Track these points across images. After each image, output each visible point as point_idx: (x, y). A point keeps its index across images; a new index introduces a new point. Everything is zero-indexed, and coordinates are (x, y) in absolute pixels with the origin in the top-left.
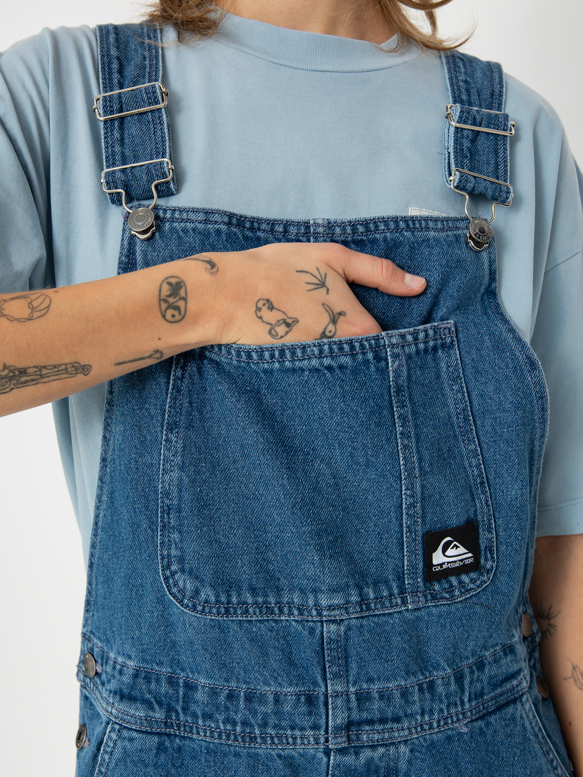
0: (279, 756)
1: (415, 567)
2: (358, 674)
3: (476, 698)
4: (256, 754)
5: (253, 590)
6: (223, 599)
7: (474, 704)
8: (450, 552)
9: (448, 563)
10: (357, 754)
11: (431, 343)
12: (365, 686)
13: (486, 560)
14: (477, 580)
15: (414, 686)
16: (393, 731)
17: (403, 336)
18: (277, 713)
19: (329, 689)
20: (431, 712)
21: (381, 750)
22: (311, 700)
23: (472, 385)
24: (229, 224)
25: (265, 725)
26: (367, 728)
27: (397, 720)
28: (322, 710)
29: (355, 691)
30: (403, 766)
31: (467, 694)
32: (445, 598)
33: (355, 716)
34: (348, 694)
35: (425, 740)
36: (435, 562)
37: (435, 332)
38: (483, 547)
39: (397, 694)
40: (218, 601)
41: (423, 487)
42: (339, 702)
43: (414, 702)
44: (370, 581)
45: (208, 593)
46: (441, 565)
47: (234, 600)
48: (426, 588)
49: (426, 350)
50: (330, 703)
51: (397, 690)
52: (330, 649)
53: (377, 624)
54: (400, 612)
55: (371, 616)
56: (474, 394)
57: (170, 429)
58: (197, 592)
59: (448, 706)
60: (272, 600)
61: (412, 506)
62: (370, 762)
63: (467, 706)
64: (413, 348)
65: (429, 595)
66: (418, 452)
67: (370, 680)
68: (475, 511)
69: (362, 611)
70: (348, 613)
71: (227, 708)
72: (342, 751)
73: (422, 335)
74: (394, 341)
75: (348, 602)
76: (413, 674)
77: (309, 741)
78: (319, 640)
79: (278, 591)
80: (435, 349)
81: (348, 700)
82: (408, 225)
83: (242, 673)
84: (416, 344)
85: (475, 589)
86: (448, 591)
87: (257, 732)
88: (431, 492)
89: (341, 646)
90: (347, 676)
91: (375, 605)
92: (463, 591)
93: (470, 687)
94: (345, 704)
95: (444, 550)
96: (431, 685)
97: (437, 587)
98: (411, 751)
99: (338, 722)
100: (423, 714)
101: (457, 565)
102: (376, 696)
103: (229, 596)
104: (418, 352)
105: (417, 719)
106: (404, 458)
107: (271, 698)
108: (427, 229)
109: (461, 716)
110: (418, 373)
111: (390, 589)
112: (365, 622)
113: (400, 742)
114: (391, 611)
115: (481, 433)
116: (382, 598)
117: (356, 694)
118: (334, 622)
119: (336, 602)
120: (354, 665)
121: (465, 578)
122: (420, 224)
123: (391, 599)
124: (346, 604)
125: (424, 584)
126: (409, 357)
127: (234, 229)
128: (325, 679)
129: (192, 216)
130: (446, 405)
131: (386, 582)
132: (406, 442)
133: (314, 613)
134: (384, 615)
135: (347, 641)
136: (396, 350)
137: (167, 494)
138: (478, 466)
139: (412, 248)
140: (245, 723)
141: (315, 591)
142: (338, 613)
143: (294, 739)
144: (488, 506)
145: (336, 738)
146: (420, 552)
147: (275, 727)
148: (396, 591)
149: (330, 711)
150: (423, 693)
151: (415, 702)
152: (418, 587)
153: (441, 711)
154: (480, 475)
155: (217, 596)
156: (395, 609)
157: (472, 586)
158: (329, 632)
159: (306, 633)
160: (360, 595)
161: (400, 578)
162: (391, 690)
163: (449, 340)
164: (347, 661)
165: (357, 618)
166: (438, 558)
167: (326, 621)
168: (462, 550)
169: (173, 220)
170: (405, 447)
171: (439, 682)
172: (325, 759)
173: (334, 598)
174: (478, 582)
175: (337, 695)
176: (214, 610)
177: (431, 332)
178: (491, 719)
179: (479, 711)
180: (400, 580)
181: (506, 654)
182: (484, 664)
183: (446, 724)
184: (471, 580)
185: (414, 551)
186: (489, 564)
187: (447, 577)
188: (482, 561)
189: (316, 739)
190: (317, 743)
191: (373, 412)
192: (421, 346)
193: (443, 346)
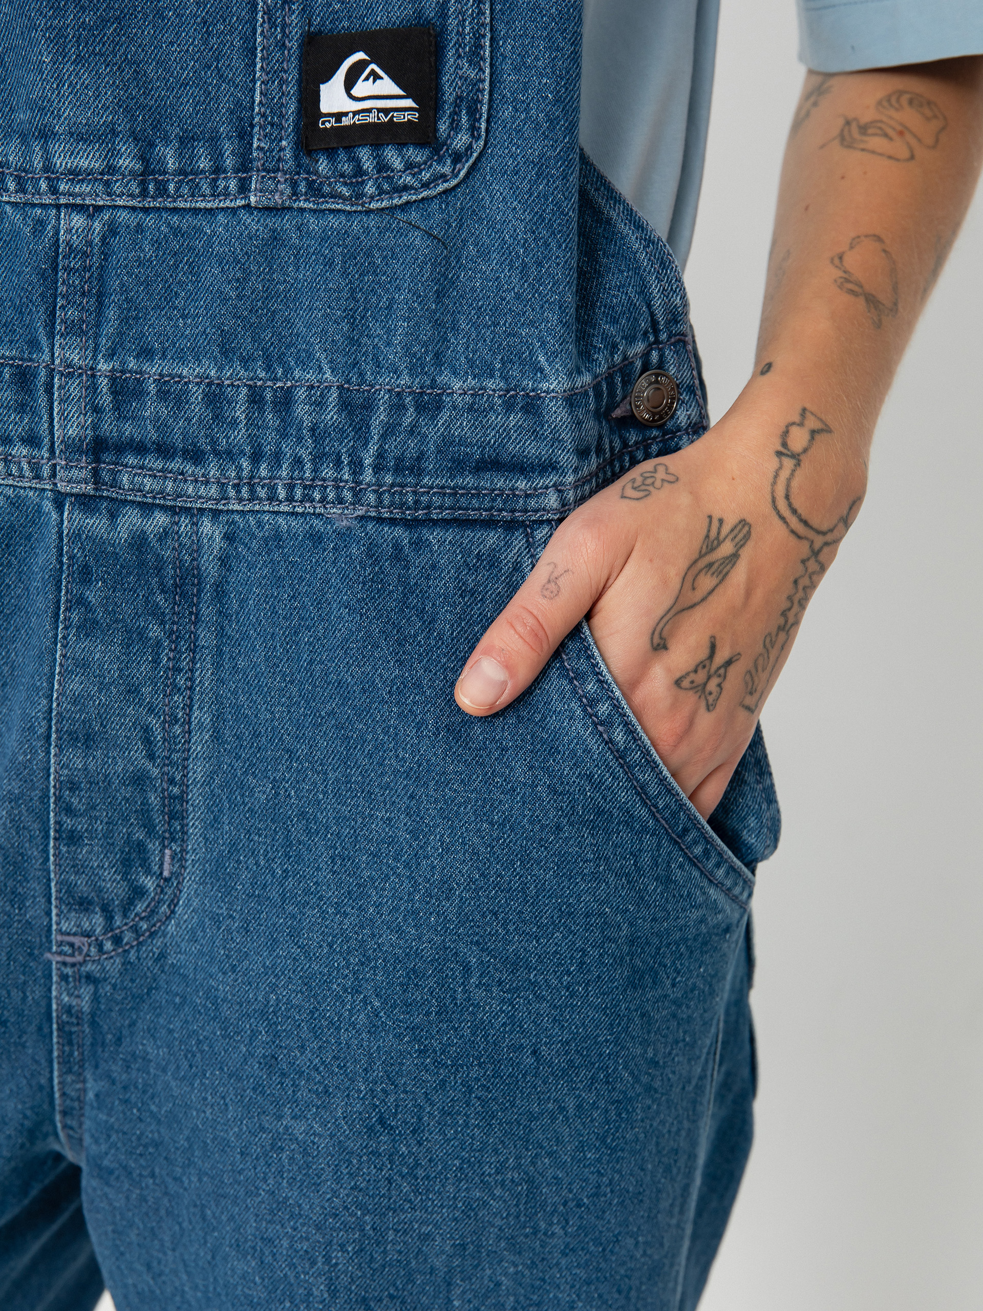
1: (279, 109)
2: (121, 334)
7: (389, 479)
8: (362, 88)
9: (355, 113)
10: (113, 516)
12: (132, 364)
13: (455, 127)
14: (424, 169)
15: (238, 386)
16: (186, 481)
19: (56, 355)
20: (276, 458)
21: (161, 519)
22: (23, 380)
26: (131, 460)
27: (196, 456)
28: (42, 400)
29: (110, 371)
30: (210, 568)
31: (371, 447)
32: (340, 196)
33: (108, 427)
34: (93, 376)
36: (325, 107)
39: (197, 394)
42: (75, 389)
43: (234, 423)
44: (172, 132)
46: (339, 116)
48: (299, 166)
50: (56, 386)
51: (197, 383)
52: (68, 270)
53: (176, 231)
54: (234, 211)
55: (166, 209)
59: (317, 458)
62: (139, 541)
63: (367, 476)
65: (303, 184)
67: (146, 353)
68: (442, 4)
69: (144, 193)
70: (109, 194)
72: (85, 504)
75: (111, 169)
76: (241, 359)
77: (18, 467)
78: (50, 249)
81: (95, 388)
85: (416, 189)
86: (352, 183)
89: (91, 266)
90: (97, 336)
91: (177, 189)
92: (386, 186)
94: (86, 397)
95: (351, 83)
96: (285, 400)
97: (323, 166)
98: (229, 537)
99: (72, 432)
100: (256, 458)
101: (372, 119)
102: (152, 388)
105: (240, 467)
109: (347, 494)
111: (217, 156)
112: (149, 221)
113: (201, 510)
114: (209, 205)
116: (195, 174)
117: (113, 380)
118: (80, 208)
119: (84, 163)
120: (111, 313)
121: (393, 157)
123: (215, 180)
124: (108, 173)
125: (296, 157)
128: (51, 335)
131: (214, 141)
133: (44, 186)
134: (196, 211)
135: (106, 260)
142: (88, 189)
145: (67, 468)
146: (292, 76)
148: (229, 162)
149: (56, 404)
150: (261, 410)
151: (235, 421)
152: (280, 159)
153: (300, 463)
156: (220, 201)
157: (408, 179)
158: (69, 231)
159: (27, 231)
160: (143, 158)
161: (244, 135)
162: (186, 383)
164: (100, 304)
165: (134, 209)
167: (67, 206)
168: (388, 85)
171: (300, 392)
172: (53, 517)
173: (78, 153)
174: (426, 176)
175: (70, 372)
178: (433, 536)
179: (402, 505)
180: (241, 136)
181: (509, 407)
182: (439, 408)
183: (309, 498)
184: (409, 166)
185: (273, 74)
186: (461, 140)
187: (348, 148)
188: (443, 127)
189: (36, 468)
190: (38, 477)
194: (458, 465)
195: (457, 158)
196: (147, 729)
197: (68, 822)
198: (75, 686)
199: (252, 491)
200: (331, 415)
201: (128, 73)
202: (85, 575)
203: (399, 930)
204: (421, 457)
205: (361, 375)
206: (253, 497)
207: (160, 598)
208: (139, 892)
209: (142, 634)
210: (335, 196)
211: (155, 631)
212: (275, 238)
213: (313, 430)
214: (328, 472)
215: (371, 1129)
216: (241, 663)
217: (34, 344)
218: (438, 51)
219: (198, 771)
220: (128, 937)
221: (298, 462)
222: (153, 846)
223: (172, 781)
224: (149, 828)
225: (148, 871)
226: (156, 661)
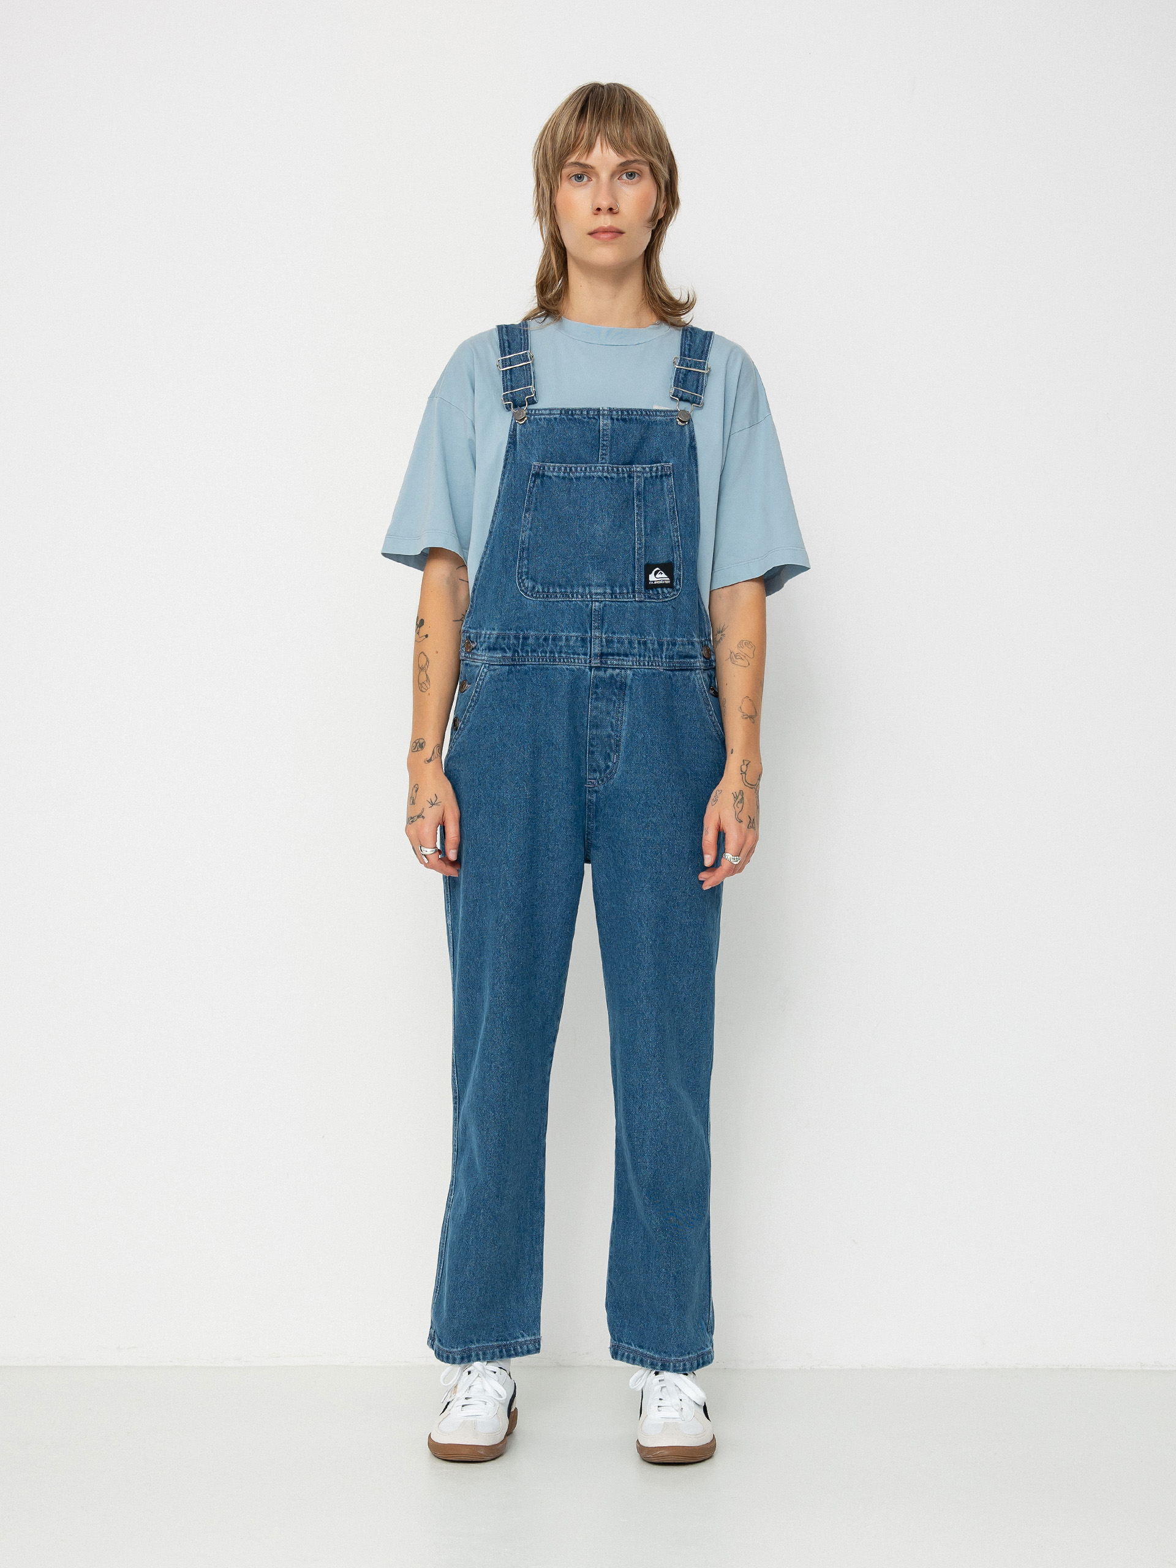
0: (567, 669)
1: (640, 581)
2: (608, 629)
3: (669, 658)
4: (556, 668)
5: (560, 585)
6: (546, 590)
7: (668, 660)
10: (605, 671)
11: (659, 473)
12: (611, 635)
13: (677, 584)
15: (636, 640)
16: (624, 661)
17: (644, 468)
18: (568, 646)
19: (593, 635)
20: (645, 656)
21: (618, 671)
22: (583, 640)
23: (678, 495)
24: (561, 413)
25: (561, 652)
26: (611, 657)
27: (626, 655)
28: (589, 644)
29: (605, 637)
30: (629, 682)
31: (664, 653)
32: (655, 599)
33: (605, 650)
34: (601, 639)
35: (641, 671)
36: (650, 580)
37: (662, 468)
38: (676, 577)
39: (626, 642)
40: (543, 592)
41: (645, 540)
42: (597, 642)
43: (635, 648)
44: (618, 584)
45: (539, 588)
46: (654, 581)
47: (551, 591)
49: (657, 476)
50: (593, 642)
51: (625, 639)
52: (595, 615)
53: (619, 606)
54: (632, 601)
55: (617, 601)
56: (678, 501)
57: (526, 512)
58: (534, 588)
59: (654, 656)
60: (569, 590)
61: (640, 549)
62: (612, 676)
63: (663, 660)
64: (649, 475)
65: (647, 596)
66: (645, 523)
67: (614, 633)
68: (674, 558)
69: (612, 598)
70: (605, 598)
71: (543, 646)
72: (598, 668)
73: (654, 469)
74: (638, 469)
75: (605, 593)
76: (636, 634)
77: (581, 661)
78: (590, 611)
79: (572, 587)
80: (661, 476)
81: (602, 641)
82: (646, 413)
83: (551, 627)
84: (651, 474)
85: (670, 597)
86: (656, 596)
87: (556, 656)
88: (649, 544)
89: (600, 614)
90: (602, 629)
91: (619, 597)
92: (664, 596)
93: (666, 651)
94: (599, 643)
95: (655, 574)
96: (645, 643)
97: (650, 592)
98: (633, 675)
99: (597, 651)
100: (640, 656)
102: (616, 641)
103: (549, 589)
104: (652, 477)
105: (636, 658)
106: (637, 525)
107: (564, 638)
108: (656, 415)
110: (651, 487)
111: (628, 589)
112: (613, 603)
113: (627, 668)
114: (626, 600)
115: (681, 520)
116: (623, 593)
117: (606, 639)
118: (598, 602)
119: (599, 591)
120: (606, 624)
121: (665, 590)
123: (628, 595)
125: (645, 591)
126: (646, 478)
127: (563, 416)
128: (591, 630)
129: (544, 412)
130: (665, 504)
131: (627, 587)
132: (639, 518)
133: (589, 597)
134: (623, 601)
135: (604, 612)
136: (639, 475)
137: (523, 542)
138: (677, 537)
139: (649, 424)
140: (551, 652)
141: (590, 585)
142: (600, 596)
143: (574, 660)
144: (680, 557)
145: (594, 660)
146: (643, 573)
147: (565, 653)
148: (630, 591)
149: (592, 645)
150: (640, 645)
152: (641, 591)
153: (650, 657)
154: (678, 541)
155: (543, 589)
156: (629, 600)
157: (668, 595)
158: (595, 607)
159: (584, 607)
160: (612, 590)
162: (623, 639)
163: (668, 472)
164: (603, 622)
165: (610, 601)
166: (652, 577)
167: (594, 601)
168: (664, 575)
169: (535, 414)
170: (638, 520)
171: (649, 641)
172: (589, 672)
173: (598, 589)
174: (672, 594)
175: (596, 637)
176: (541, 596)
177: (660, 468)
178: (677, 673)
179: (671, 666)
180: (633, 585)
181: (689, 644)
183: (652, 665)
184: (668, 592)
185: (640, 572)
186: (678, 587)
187: (655, 588)
188: (675, 584)
189: (585, 661)
190: (586, 663)
191: (624, 501)
192: (654, 474)
193: (666, 475)
194: (681, 657)
195: (677, 590)
196: (612, 723)
197: (592, 749)
198: (594, 714)
199: (639, 663)
200: (656, 646)
201: (608, 572)
202: (597, 687)
204: (673, 655)
205: (661, 637)
206: (640, 665)
207: (616, 691)
208: (608, 767)
209: (611, 700)
211: (614, 698)
212: (641, 607)
213: (652, 649)
216: (636, 705)
217: (586, 632)
218: (673, 567)
219: (624, 733)
220: (605, 779)
222: (612, 754)
223: (617, 736)
224: (611, 748)
225: (610, 761)
226: (614, 706)
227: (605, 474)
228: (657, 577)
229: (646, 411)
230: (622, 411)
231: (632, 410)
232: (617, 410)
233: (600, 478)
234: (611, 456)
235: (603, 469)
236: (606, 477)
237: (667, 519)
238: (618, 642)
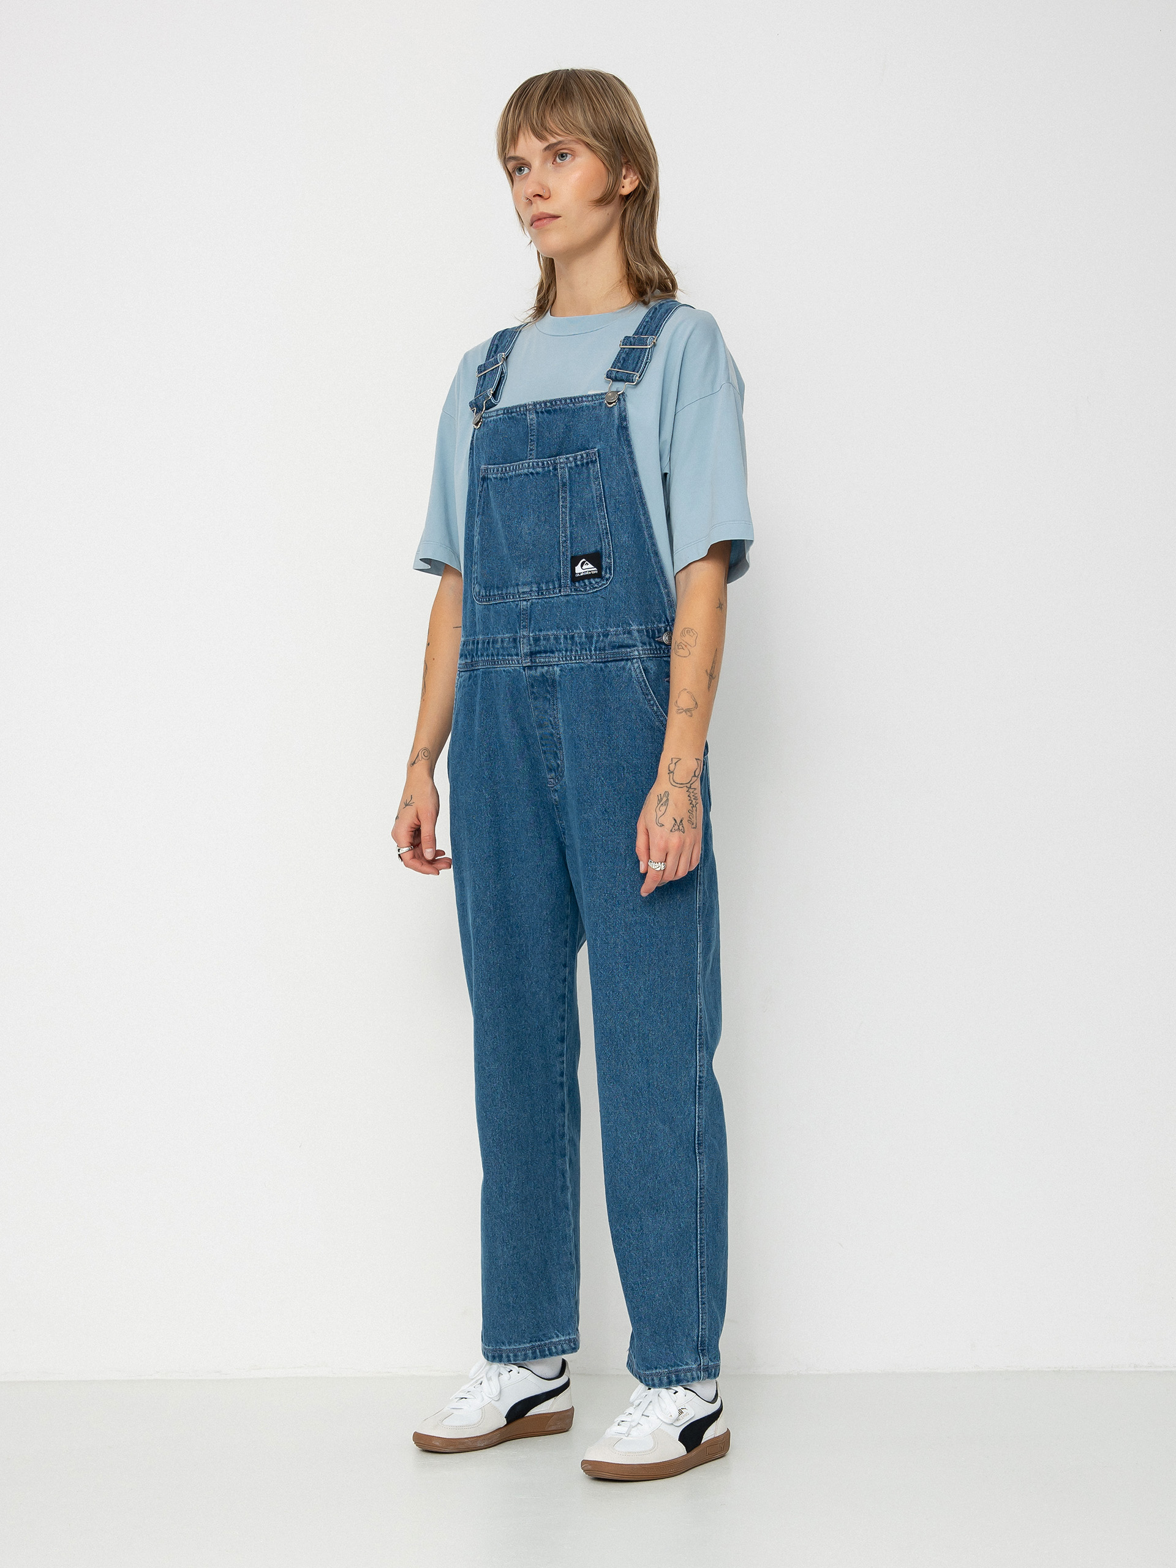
0: (504, 671)
1: (567, 574)
2: (535, 627)
3: (600, 650)
4: (497, 671)
5: (498, 588)
6: (488, 594)
7: (598, 653)
10: (536, 670)
11: (585, 461)
12: (537, 633)
13: (606, 573)
14: (599, 583)
15: (562, 635)
16: (551, 658)
17: (569, 458)
18: (503, 648)
19: (521, 634)
20: (571, 650)
21: (546, 668)
22: (515, 641)
23: (605, 481)
24: (504, 412)
25: (498, 655)
26: (538, 655)
27: (552, 652)
28: (518, 645)
30: (557, 678)
31: (594, 646)
33: (533, 649)
34: (530, 637)
35: (568, 666)
37: (587, 455)
38: (604, 566)
39: (552, 637)
40: (486, 595)
41: (571, 533)
42: (525, 641)
44: (544, 581)
45: (483, 591)
46: (580, 574)
47: (491, 594)
48: (572, 585)
49: (582, 465)
50: (521, 641)
52: (523, 614)
53: (546, 602)
54: (558, 597)
55: (544, 598)
56: (606, 487)
57: (477, 516)
58: (480, 592)
60: (504, 592)
61: (565, 542)
62: (542, 675)
63: (593, 652)
65: (573, 589)
66: (570, 515)
67: (540, 630)
68: (601, 547)
69: (539, 595)
70: (531, 596)
71: (487, 649)
72: (530, 668)
73: (579, 457)
74: (563, 460)
75: (531, 591)
76: (562, 629)
77: (515, 662)
78: (519, 610)
79: (507, 588)
80: (587, 463)
81: (530, 640)
82: (571, 401)
84: (575, 463)
85: (598, 587)
86: (583, 587)
87: (496, 659)
88: (575, 535)
89: (528, 613)
90: (530, 628)
91: (546, 593)
92: (591, 587)
93: (596, 643)
94: (528, 642)
95: (582, 566)
96: (572, 637)
97: (577, 584)
98: (562, 671)
99: (526, 651)
100: (566, 651)
101: (587, 573)
102: (542, 638)
103: (490, 592)
104: (577, 466)
105: (563, 654)
106: (562, 518)
107: (500, 640)
108: (582, 401)
109: (589, 657)
110: (576, 476)
111: (554, 585)
112: (540, 601)
113: (555, 665)
114: (553, 596)
115: (608, 507)
116: (549, 589)
117: (533, 638)
118: (525, 600)
119: (526, 590)
120: (533, 623)
121: (592, 580)
122: (578, 400)
123: (554, 590)
125: (571, 583)
126: (571, 468)
127: (505, 416)
128: (520, 630)
129: (493, 413)
130: (591, 492)
131: (553, 582)
132: (564, 510)
133: (517, 596)
134: (550, 598)
135: (531, 611)
136: (562, 465)
137: (475, 547)
138: (605, 524)
139: (574, 412)
140: (492, 655)
141: (518, 585)
142: (527, 596)
143: (509, 661)
144: (609, 545)
145: (525, 660)
146: (570, 567)
147: (501, 655)
148: (557, 586)
149: (522, 645)
150: (567, 640)
151: (562, 643)
152: (568, 585)
154: (606, 528)
155: (486, 592)
156: (555, 595)
157: (596, 586)
158: (523, 605)
159: (515, 607)
160: (538, 587)
162: (550, 636)
163: (594, 459)
164: (530, 621)
165: (536, 599)
166: (578, 569)
167: (522, 600)
168: (590, 565)
169: (488, 417)
170: (563, 512)
171: (576, 635)
172: (523, 672)
173: (524, 588)
174: (600, 585)
175: (524, 637)
176: (485, 600)
177: (585, 455)
178: (609, 664)
179: (602, 658)
180: (559, 580)
181: (624, 633)
182: (608, 635)
183: (580, 659)
184: (596, 582)
185: (566, 565)
186: (608, 576)
187: (583, 580)
188: (603, 573)
189: (518, 661)
190: (519, 663)
191: (549, 495)
192: (579, 463)
193: (592, 462)
194: (614, 647)
195: (607, 580)
196: (551, 721)
197: (543, 748)
198: (536, 713)
199: (566, 658)
200: (583, 640)
201: (534, 569)
202: (531, 686)
203: (607, 759)
204: (605, 647)
205: (590, 630)
206: (566, 660)
207: (548, 688)
208: (558, 765)
209: (546, 697)
210: (581, 591)
211: (549, 696)
212: (568, 601)
213: (579, 643)
214: (584, 652)
215: (603, 813)
217: (517, 632)
218: (601, 557)
219: (561, 730)
220: (559, 778)
221: (577, 651)
222: (558, 752)
223: (558, 734)
224: (556, 746)
225: (558, 759)
226: (550, 703)
227: (531, 470)
228: (584, 568)
229: (571, 399)
230: (545, 403)
231: (555, 401)
232: (540, 403)
233: (527, 474)
234: (537, 451)
235: (529, 465)
236: (532, 473)
237: (594, 508)
238: (544, 639)
